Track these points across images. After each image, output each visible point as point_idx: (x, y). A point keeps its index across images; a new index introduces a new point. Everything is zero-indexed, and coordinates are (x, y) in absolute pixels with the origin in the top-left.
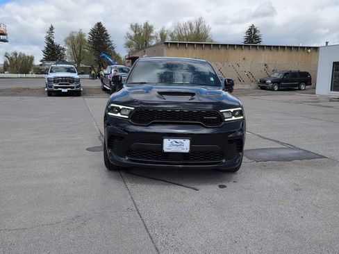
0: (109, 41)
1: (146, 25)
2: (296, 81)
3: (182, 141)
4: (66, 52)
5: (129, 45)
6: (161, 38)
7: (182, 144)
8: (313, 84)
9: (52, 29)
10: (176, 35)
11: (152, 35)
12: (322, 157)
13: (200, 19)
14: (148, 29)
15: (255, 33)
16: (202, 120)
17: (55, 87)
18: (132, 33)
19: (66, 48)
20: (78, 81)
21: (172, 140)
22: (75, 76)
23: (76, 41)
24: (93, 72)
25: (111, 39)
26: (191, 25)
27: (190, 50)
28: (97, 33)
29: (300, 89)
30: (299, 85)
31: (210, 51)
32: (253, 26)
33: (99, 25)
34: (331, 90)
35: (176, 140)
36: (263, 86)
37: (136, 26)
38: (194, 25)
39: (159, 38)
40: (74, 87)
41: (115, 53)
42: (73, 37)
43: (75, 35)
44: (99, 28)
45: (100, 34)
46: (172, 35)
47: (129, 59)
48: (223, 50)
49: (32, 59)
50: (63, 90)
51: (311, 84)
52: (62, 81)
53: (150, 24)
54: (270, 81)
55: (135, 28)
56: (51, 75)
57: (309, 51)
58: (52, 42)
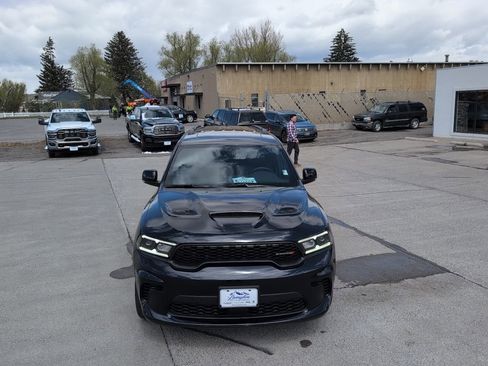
0: (136, 59)
1: (190, 35)
2: (406, 117)
3: (246, 291)
4: (73, 77)
5: (165, 65)
6: (212, 52)
7: (247, 296)
8: (429, 119)
9: (50, 43)
10: (233, 48)
11: (198, 48)
12: (443, 270)
13: (267, 23)
14: (193, 40)
15: (345, 41)
16: (274, 257)
17: (60, 145)
18: (170, 47)
19: (74, 71)
20: (93, 133)
21: (232, 291)
22: (88, 126)
23: (88, 61)
24: (114, 109)
25: (138, 56)
26: (254, 32)
27: (254, 74)
28: (118, 47)
29: (411, 128)
30: (410, 122)
31: (283, 75)
32: (342, 31)
33: (120, 35)
34: (454, 131)
35: (238, 291)
36: (359, 125)
37: (175, 37)
38: (259, 32)
39: (209, 53)
40: (87, 144)
41: (145, 77)
42: (83, 56)
43: (86, 53)
44: (120, 41)
45: (121, 49)
46: (227, 49)
47: (166, 87)
48: (301, 73)
49: (23, 88)
50: (72, 149)
51: (426, 120)
52: (69, 135)
53: (194, 33)
54: (368, 119)
55: (173, 39)
56: (54, 127)
57: (423, 69)
58: (52, 63)
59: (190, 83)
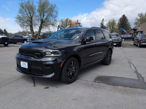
0: (128, 22)
5: (136, 23)
18: (139, 18)
23: (111, 24)
28: (122, 19)
33: (124, 16)
43: (111, 21)
55: (140, 15)
59: (140, 28)
